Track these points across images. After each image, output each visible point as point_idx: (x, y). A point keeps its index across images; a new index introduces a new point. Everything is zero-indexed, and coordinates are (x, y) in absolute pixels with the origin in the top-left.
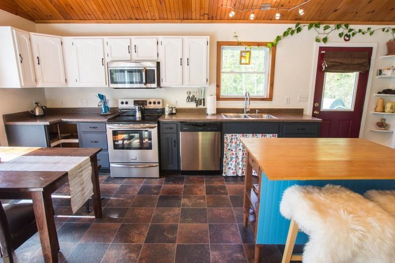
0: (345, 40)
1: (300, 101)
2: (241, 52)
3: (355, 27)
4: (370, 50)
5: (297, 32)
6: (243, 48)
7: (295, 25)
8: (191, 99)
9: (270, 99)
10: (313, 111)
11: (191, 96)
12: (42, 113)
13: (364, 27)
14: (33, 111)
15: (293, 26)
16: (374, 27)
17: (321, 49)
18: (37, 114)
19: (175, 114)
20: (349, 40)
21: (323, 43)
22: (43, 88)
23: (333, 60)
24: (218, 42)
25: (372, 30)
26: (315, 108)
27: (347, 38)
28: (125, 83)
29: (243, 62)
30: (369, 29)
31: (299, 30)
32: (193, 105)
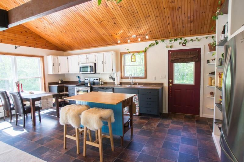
0: (183, 45)
1: (161, 79)
2: (131, 56)
3: (188, 38)
4: (199, 50)
5: (156, 44)
6: (131, 54)
7: (155, 41)
8: (111, 78)
9: (146, 77)
10: (169, 84)
11: (111, 77)
12: (61, 83)
13: (194, 38)
14: (58, 82)
15: (154, 42)
16: (200, 37)
17: (169, 51)
18: (59, 83)
19: (103, 84)
20: (185, 45)
21: (170, 48)
22: (65, 74)
23: (175, 57)
24: (120, 53)
25: (199, 39)
26: (169, 83)
27: (184, 45)
28: (88, 71)
29: (132, 61)
30: (197, 38)
31: (157, 43)
32: (111, 81)
